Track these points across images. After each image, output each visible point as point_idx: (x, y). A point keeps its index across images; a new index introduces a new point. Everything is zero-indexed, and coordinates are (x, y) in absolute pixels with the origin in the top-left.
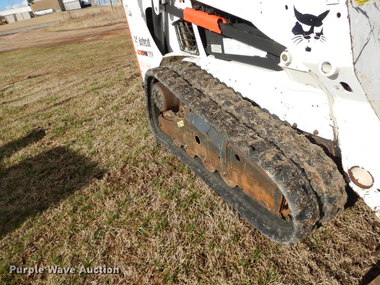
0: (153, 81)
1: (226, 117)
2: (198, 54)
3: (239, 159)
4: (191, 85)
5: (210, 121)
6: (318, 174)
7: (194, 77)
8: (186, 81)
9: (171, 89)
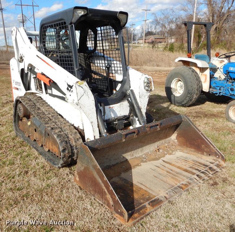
0: (19, 102)
1: (46, 118)
2: (42, 93)
3: (49, 135)
4: (36, 105)
5: (39, 119)
6: (73, 138)
7: (38, 102)
8: (34, 103)
9: (26, 106)
